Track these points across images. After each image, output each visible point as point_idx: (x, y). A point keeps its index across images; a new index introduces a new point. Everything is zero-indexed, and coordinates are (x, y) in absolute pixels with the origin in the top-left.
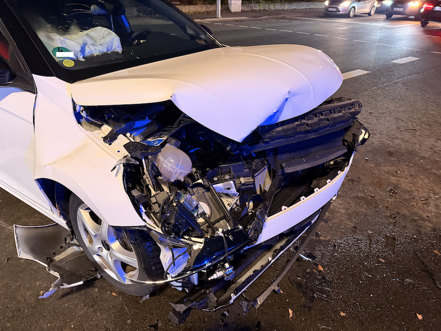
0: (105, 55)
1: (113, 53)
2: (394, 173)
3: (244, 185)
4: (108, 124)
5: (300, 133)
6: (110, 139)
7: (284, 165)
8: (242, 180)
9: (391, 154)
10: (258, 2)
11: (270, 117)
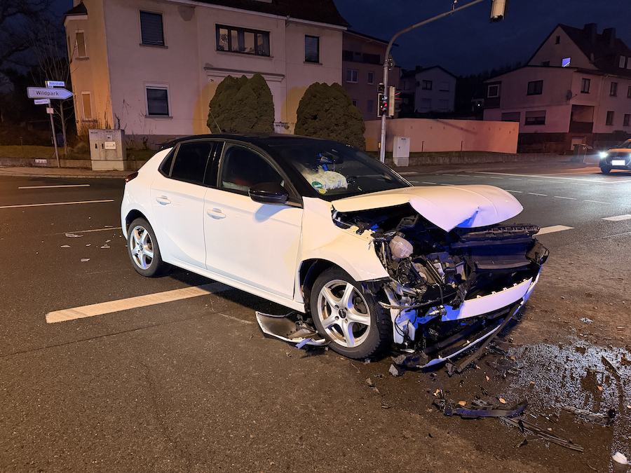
0: (336, 189)
1: (341, 188)
2: (592, 309)
3: (448, 268)
4: (356, 225)
5: (488, 239)
6: (360, 231)
7: (477, 263)
8: (448, 265)
9: (589, 295)
10: (430, 155)
11: (466, 221)
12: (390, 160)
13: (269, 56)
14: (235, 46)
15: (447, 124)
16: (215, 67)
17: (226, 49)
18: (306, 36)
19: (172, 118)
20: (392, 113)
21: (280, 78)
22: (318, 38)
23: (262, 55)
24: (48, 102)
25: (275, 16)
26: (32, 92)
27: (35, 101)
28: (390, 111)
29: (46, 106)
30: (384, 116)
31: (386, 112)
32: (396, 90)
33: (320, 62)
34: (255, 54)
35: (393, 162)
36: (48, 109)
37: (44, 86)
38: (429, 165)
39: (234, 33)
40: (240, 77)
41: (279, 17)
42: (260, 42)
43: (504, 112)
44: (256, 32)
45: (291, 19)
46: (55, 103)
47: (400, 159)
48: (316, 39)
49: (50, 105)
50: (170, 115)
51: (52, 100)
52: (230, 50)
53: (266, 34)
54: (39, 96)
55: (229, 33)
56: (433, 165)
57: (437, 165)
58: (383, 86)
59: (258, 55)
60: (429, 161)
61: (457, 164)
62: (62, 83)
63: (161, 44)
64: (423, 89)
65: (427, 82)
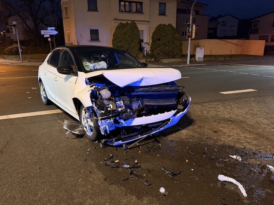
6: (91, 86)
8: (126, 102)
10: (215, 56)
11: (134, 83)
12: (194, 59)
13: (142, 13)
14: (127, 9)
15: (227, 42)
16: (118, 19)
17: (124, 11)
18: (159, 3)
19: (100, 42)
20: (193, 37)
21: (147, 23)
22: (165, 4)
23: (139, 13)
24: (49, 36)
26: (43, 32)
27: (44, 36)
28: (193, 36)
29: (48, 38)
30: (190, 38)
31: (191, 36)
32: (196, 26)
33: (166, 15)
34: (136, 13)
35: (195, 60)
36: (49, 39)
37: (47, 29)
38: (213, 61)
39: (127, 3)
40: (126, 23)
42: (139, 7)
43: (260, 35)
44: (136, 3)
46: (51, 36)
47: (199, 58)
48: (164, 4)
49: (49, 37)
50: (100, 40)
51: (50, 35)
52: (125, 11)
53: (141, 3)
54: (45, 34)
55: (125, 4)
56: (216, 61)
57: (218, 61)
58: (189, 24)
59: (138, 13)
60: (214, 59)
61: (228, 61)
62: (54, 28)
63: (96, 10)
64: (221, 25)
65: (223, 22)
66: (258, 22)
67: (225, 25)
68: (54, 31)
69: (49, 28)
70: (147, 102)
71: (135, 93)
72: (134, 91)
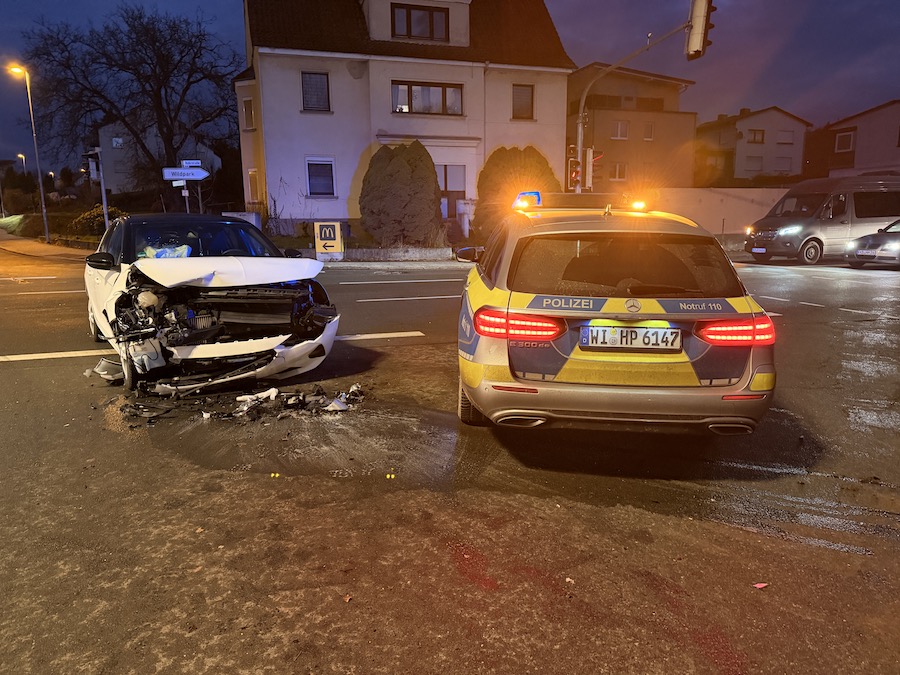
11: (195, 280)
13: (461, 115)
14: (418, 105)
16: (390, 133)
18: (514, 85)
19: (337, 198)
21: (473, 143)
22: (532, 86)
23: (451, 115)
24: (184, 183)
25: (470, 64)
26: (168, 173)
27: (173, 183)
28: (587, 181)
30: (578, 187)
33: (535, 118)
34: (442, 114)
36: (183, 191)
37: (180, 166)
39: (416, 89)
41: (475, 64)
42: (451, 98)
44: (444, 86)
45: (491, 66)
48: (530, 88)
49: (185, 187)
50: (334, 195)
51: (187, 181)
52: (410, 112)
53: (459, 88)
54: (174, 177)
55: (410, 89)
59: (446, 114)
62: (198, 163)
63: (326, 109)
64: (748, 142)
65: (754, 131)
66: (851, 133)
67: (762, 142)
68: (200, 170)
69: (184, 163)
70: (228, 317)
71: (201, 300)
72: (200, 297)
